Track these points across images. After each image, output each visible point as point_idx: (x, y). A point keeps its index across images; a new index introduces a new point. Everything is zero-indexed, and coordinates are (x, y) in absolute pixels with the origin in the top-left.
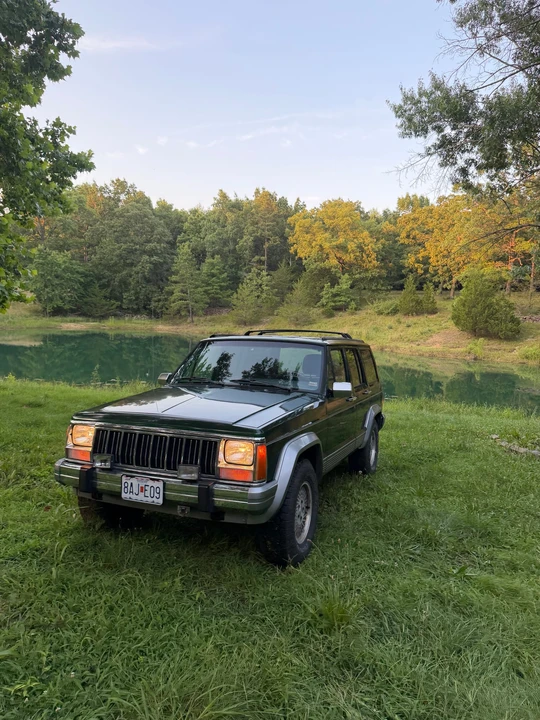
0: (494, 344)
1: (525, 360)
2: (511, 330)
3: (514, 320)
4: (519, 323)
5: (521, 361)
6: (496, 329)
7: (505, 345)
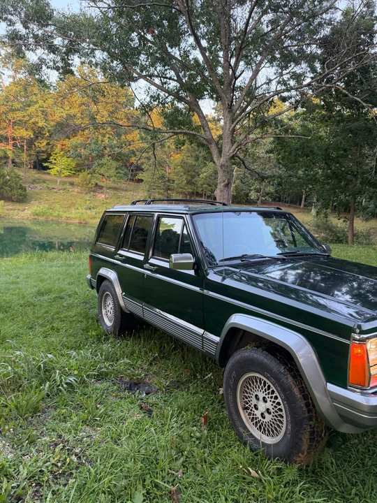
0: (10, 206)
1: (36, 217)
2: (20, 195)
3: (21, 188)
4: (25, 190)
5: (32, 217)
6: (10, 194)
7: (18, 206)
